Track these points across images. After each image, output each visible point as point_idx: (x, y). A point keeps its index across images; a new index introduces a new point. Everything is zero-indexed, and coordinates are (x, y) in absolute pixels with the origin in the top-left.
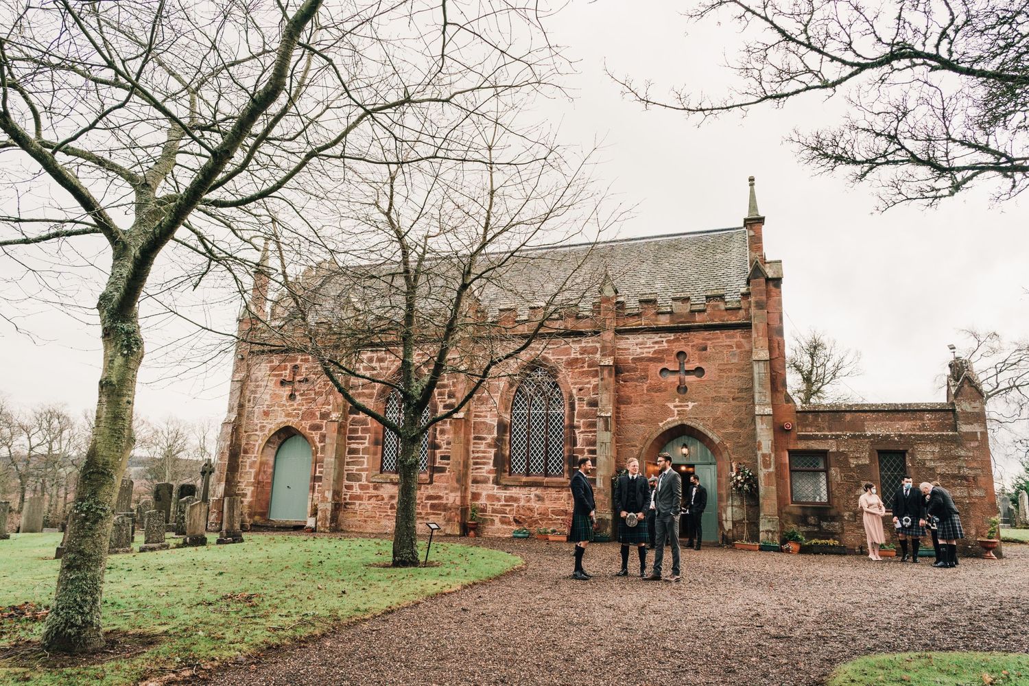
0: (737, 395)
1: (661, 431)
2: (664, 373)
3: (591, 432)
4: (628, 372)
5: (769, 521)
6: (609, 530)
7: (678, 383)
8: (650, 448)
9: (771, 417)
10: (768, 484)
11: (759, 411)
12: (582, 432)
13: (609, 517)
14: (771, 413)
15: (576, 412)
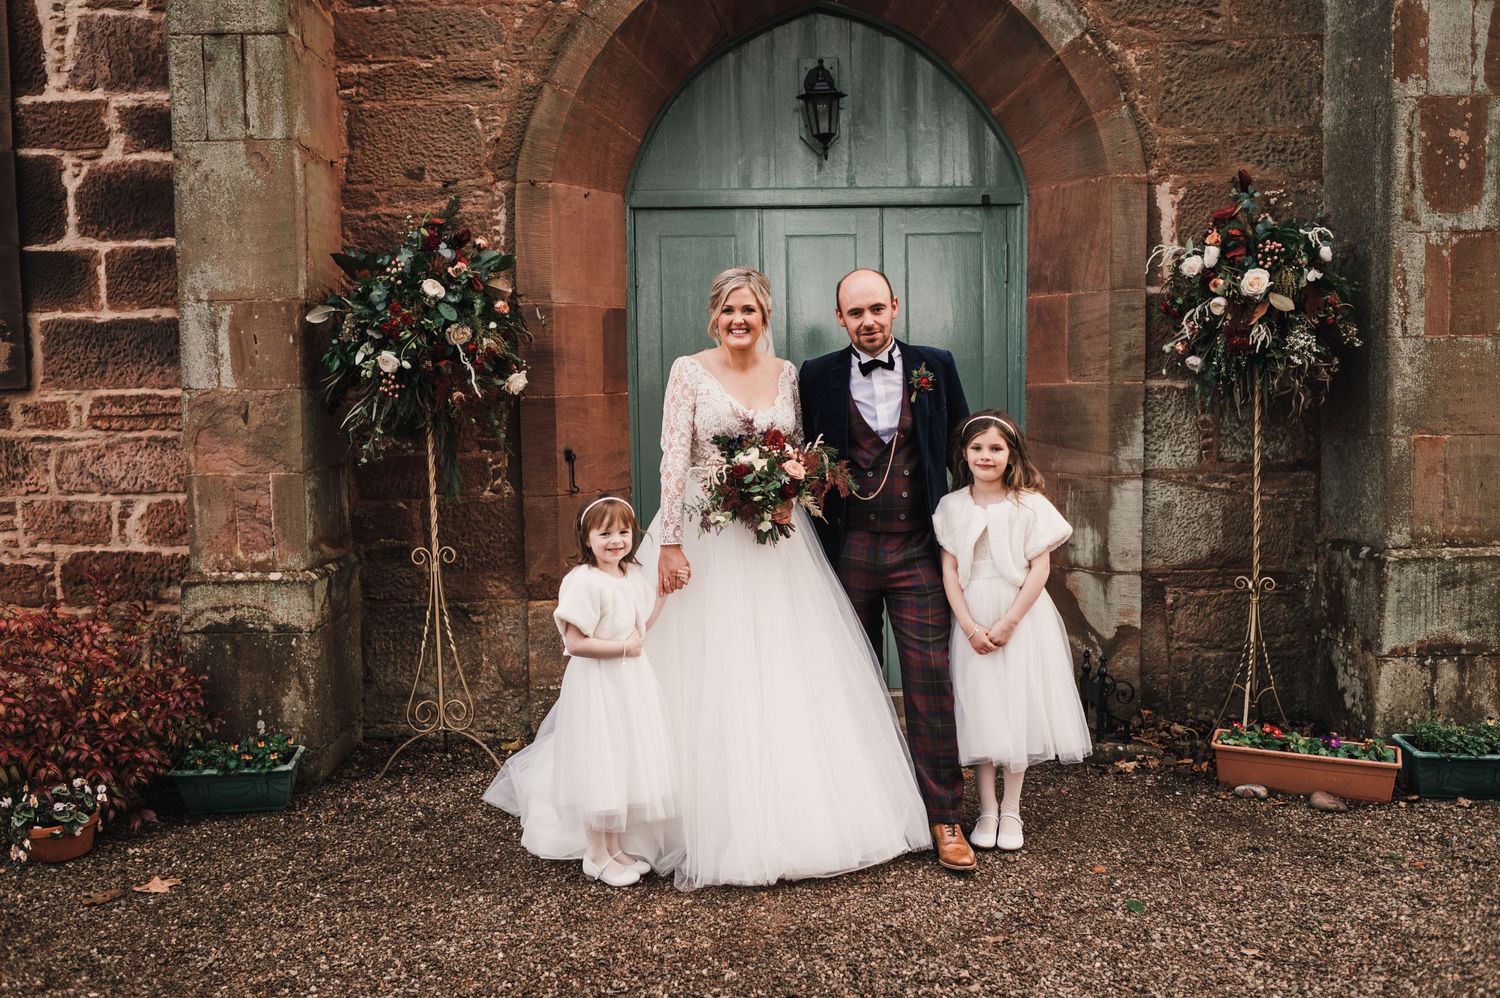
5: (1449, 582)
6: (294, 704)
8: (585, 92)
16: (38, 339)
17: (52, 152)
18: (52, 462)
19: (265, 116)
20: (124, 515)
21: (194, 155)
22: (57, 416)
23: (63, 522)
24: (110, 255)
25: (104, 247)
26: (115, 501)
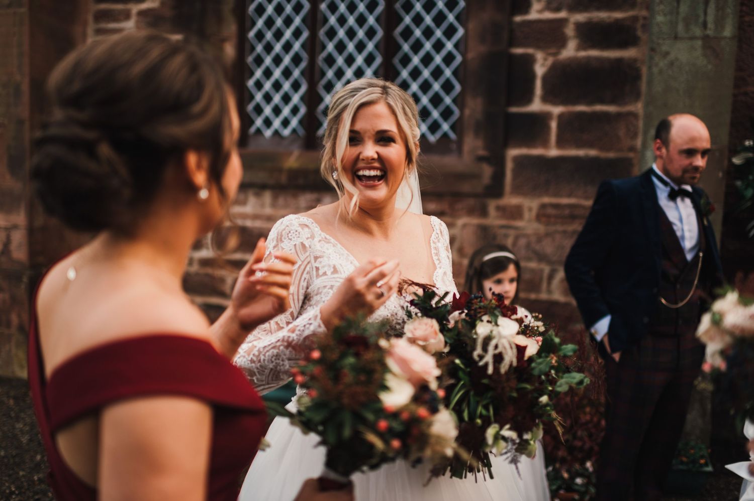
6: (695, 420)
16: (509, 166)
17: (530, 51)
19: (720, 23)
20: (551, 277)
21: (664, 48)
22: (516, 213)
24: (561, 116)
25: (557, 110)
26: (547, 269)
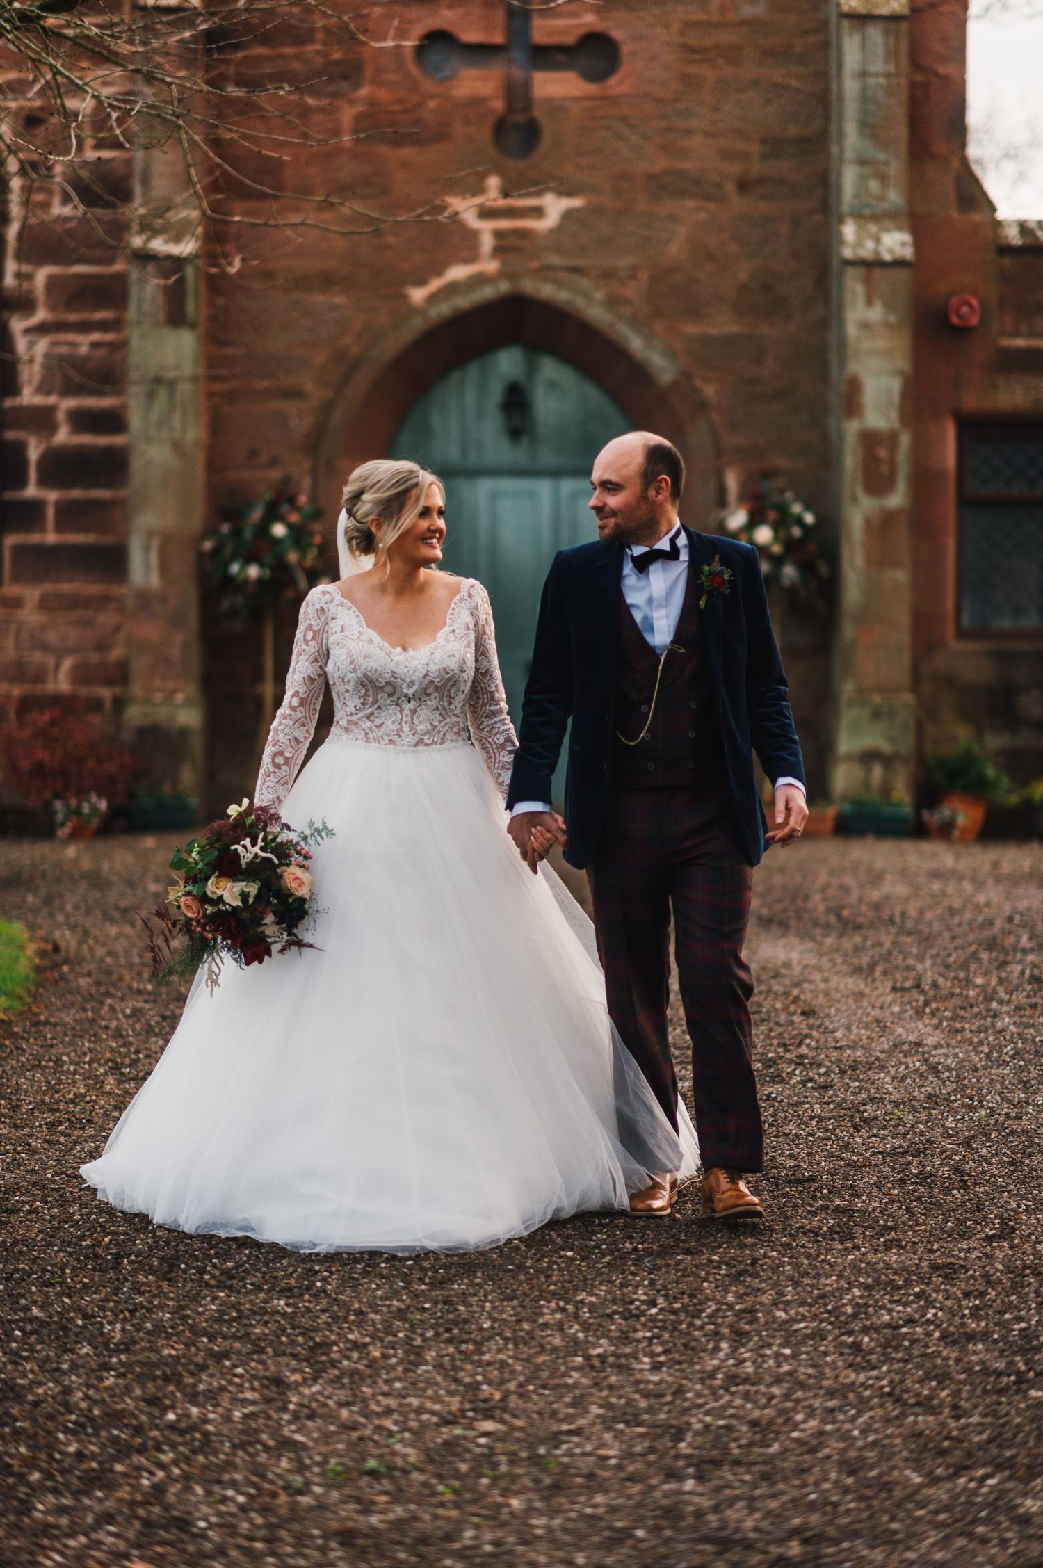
0: (757, 169)
1: (417, 325)
2: (435, 55)
3: (84, 327)
4: (266, 39)
5: (877, 715)
6: (188, 776)
7: (498, 105)
9: (903, 275)
10: (879, 558)
11: (859, 244)
12: (42, 329)
13: (189, 717)
14: (908, 253)
15: (13, 230)
16: (7, 554)
17: (22, 435)
18: (12, 633)
20: (57, 667)
22: (17, 603)
23: (19, 672)
24: (57, 502)
25: (52, 496)
26: (51, 661)
